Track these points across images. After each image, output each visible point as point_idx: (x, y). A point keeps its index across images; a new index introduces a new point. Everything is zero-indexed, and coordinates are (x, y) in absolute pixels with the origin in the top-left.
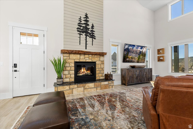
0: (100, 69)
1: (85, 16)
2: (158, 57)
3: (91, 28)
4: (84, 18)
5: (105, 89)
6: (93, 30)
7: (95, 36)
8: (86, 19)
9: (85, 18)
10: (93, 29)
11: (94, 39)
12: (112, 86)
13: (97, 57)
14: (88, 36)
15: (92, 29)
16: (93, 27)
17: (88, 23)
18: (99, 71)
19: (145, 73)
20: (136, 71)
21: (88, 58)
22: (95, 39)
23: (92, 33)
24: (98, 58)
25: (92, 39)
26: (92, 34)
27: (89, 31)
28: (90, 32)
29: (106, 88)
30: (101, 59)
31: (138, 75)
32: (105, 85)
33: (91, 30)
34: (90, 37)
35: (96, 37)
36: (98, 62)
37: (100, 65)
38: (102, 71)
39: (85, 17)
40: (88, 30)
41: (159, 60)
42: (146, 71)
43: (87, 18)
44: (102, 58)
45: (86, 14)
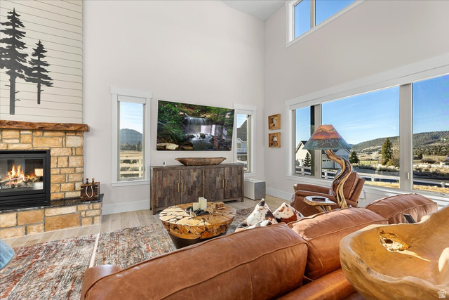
0: (64, 171)
1: (9, 17)
2: (270, 135)
3: (33, 55)
4: (3, 24)
5: (62, 227)
6: (42, 59)
7: (49, 79)
8: (11, 27)
9: (7, 24)
10: (43, 56)
11: (43, 87)
12: (93, 217)
13: (52, 137)
14: (22, 77)
15: (36, 58)
16: (40, 50)
17: (20, 40)
18: (61, 176)
19: (218, 179)
20: (189, 174)
21: (17, 141)
22: (49, 86)
23: (35, 69)
24: (55, 140)
25: (39, 87)
26: (36, 72)
27: (25, 62)
28: (29, 66)
29: (68, 226)
30: (67, 142)
31: (194, 182)
32: (64, 217)
33: (33, 60)
34: (28, 80)
35: (51, 82)
36: (57, 149)
37: (65, 159)
38: (71, 176)
39: (9, 20)
40: (20, 60)
41: (272, 143)
42: (221, 172)
43: (14, 26)
44: (73, 141)
45: (14, 13)
